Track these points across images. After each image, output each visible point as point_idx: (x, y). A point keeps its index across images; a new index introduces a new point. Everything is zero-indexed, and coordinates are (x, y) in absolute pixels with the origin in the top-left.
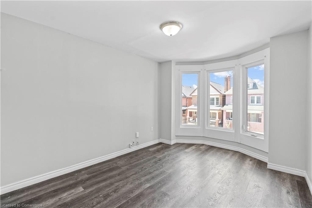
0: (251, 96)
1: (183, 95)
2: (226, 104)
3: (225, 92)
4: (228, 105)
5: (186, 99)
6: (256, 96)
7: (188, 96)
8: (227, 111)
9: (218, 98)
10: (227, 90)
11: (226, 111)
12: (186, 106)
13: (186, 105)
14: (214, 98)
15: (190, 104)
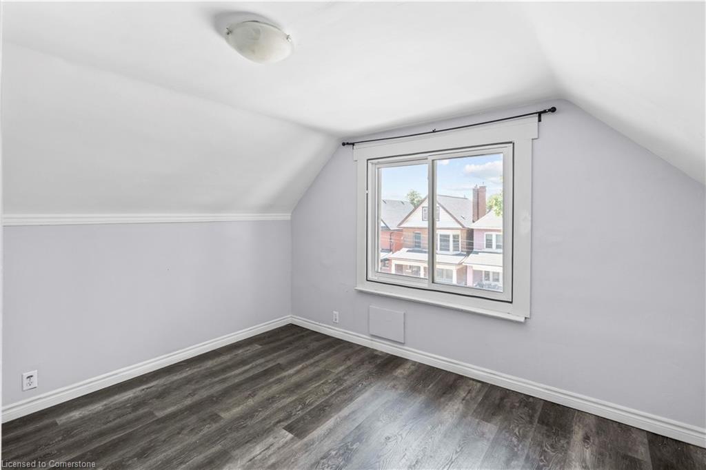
0: (486, 233)
1: (382, 225)
2: (474, 250)
3: (474, 222)
4: (477, 253)
5: (389, 234)
6: (494, 234)
7: (393, 227)
8: (474, 269)
9: (458, 236)
10: (478, 219)
11: (472, 267)
12: (391, 250)
13: (389, 248)
14: (448, 236)
15: (399, 248)
